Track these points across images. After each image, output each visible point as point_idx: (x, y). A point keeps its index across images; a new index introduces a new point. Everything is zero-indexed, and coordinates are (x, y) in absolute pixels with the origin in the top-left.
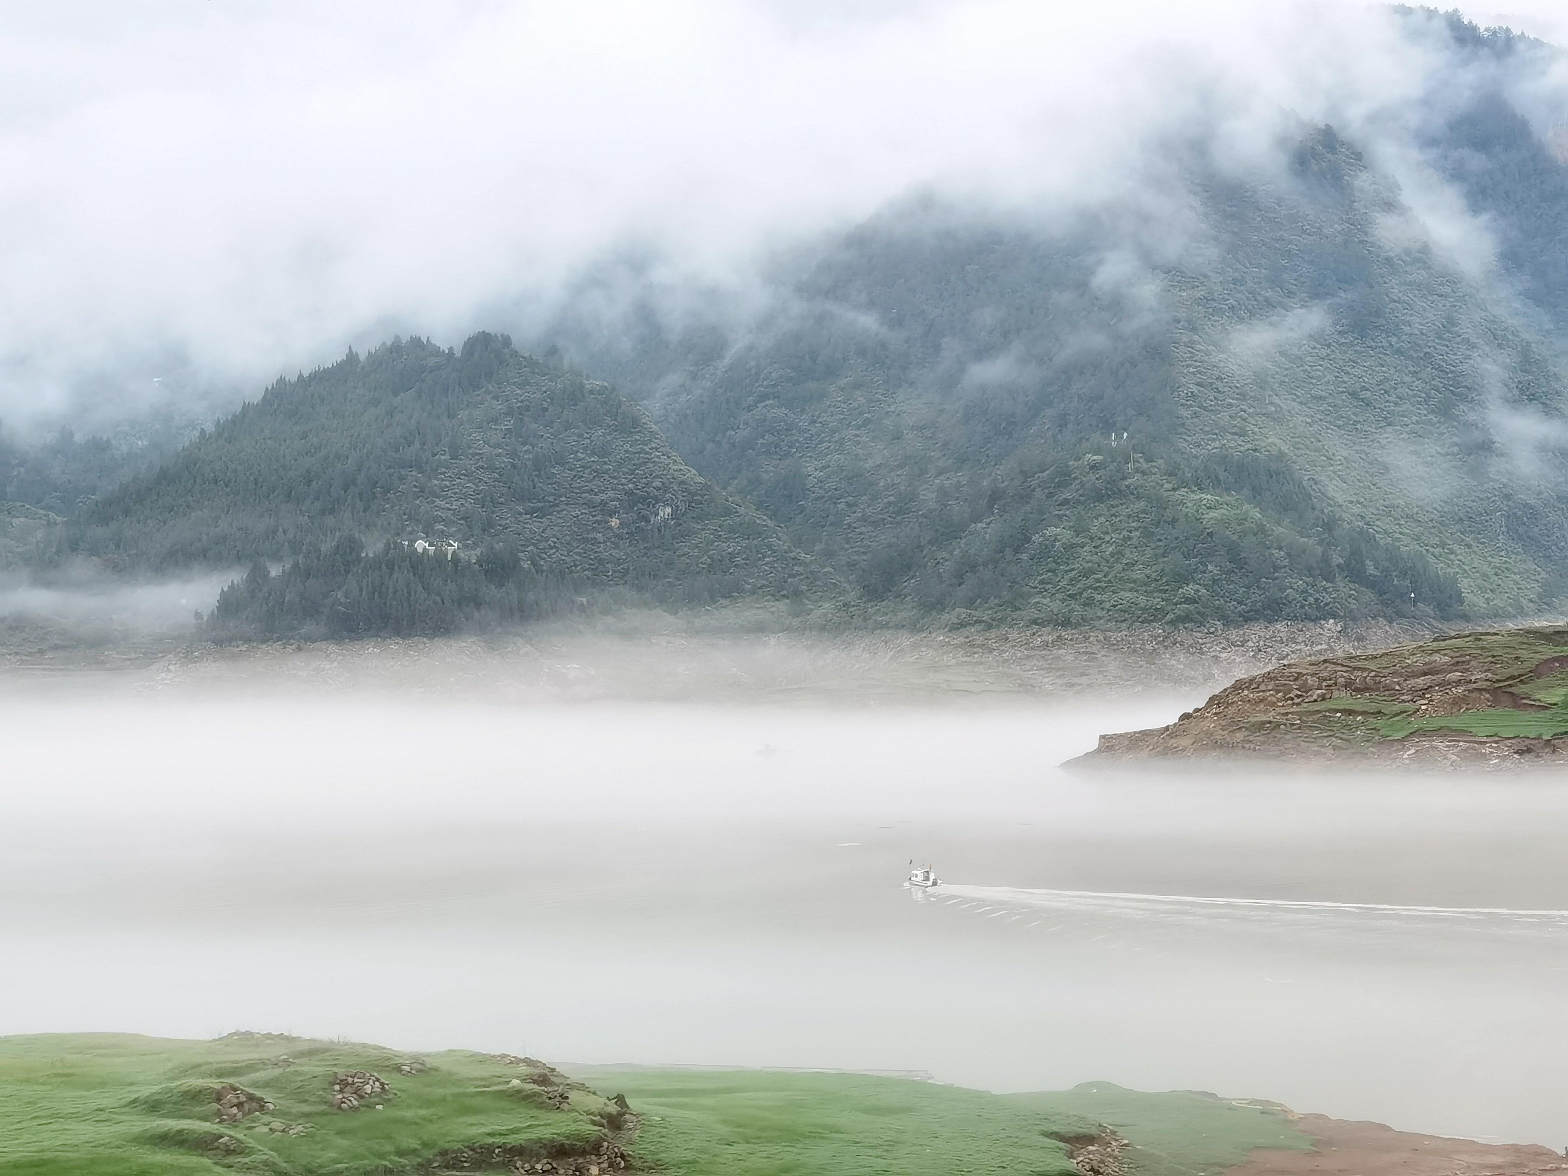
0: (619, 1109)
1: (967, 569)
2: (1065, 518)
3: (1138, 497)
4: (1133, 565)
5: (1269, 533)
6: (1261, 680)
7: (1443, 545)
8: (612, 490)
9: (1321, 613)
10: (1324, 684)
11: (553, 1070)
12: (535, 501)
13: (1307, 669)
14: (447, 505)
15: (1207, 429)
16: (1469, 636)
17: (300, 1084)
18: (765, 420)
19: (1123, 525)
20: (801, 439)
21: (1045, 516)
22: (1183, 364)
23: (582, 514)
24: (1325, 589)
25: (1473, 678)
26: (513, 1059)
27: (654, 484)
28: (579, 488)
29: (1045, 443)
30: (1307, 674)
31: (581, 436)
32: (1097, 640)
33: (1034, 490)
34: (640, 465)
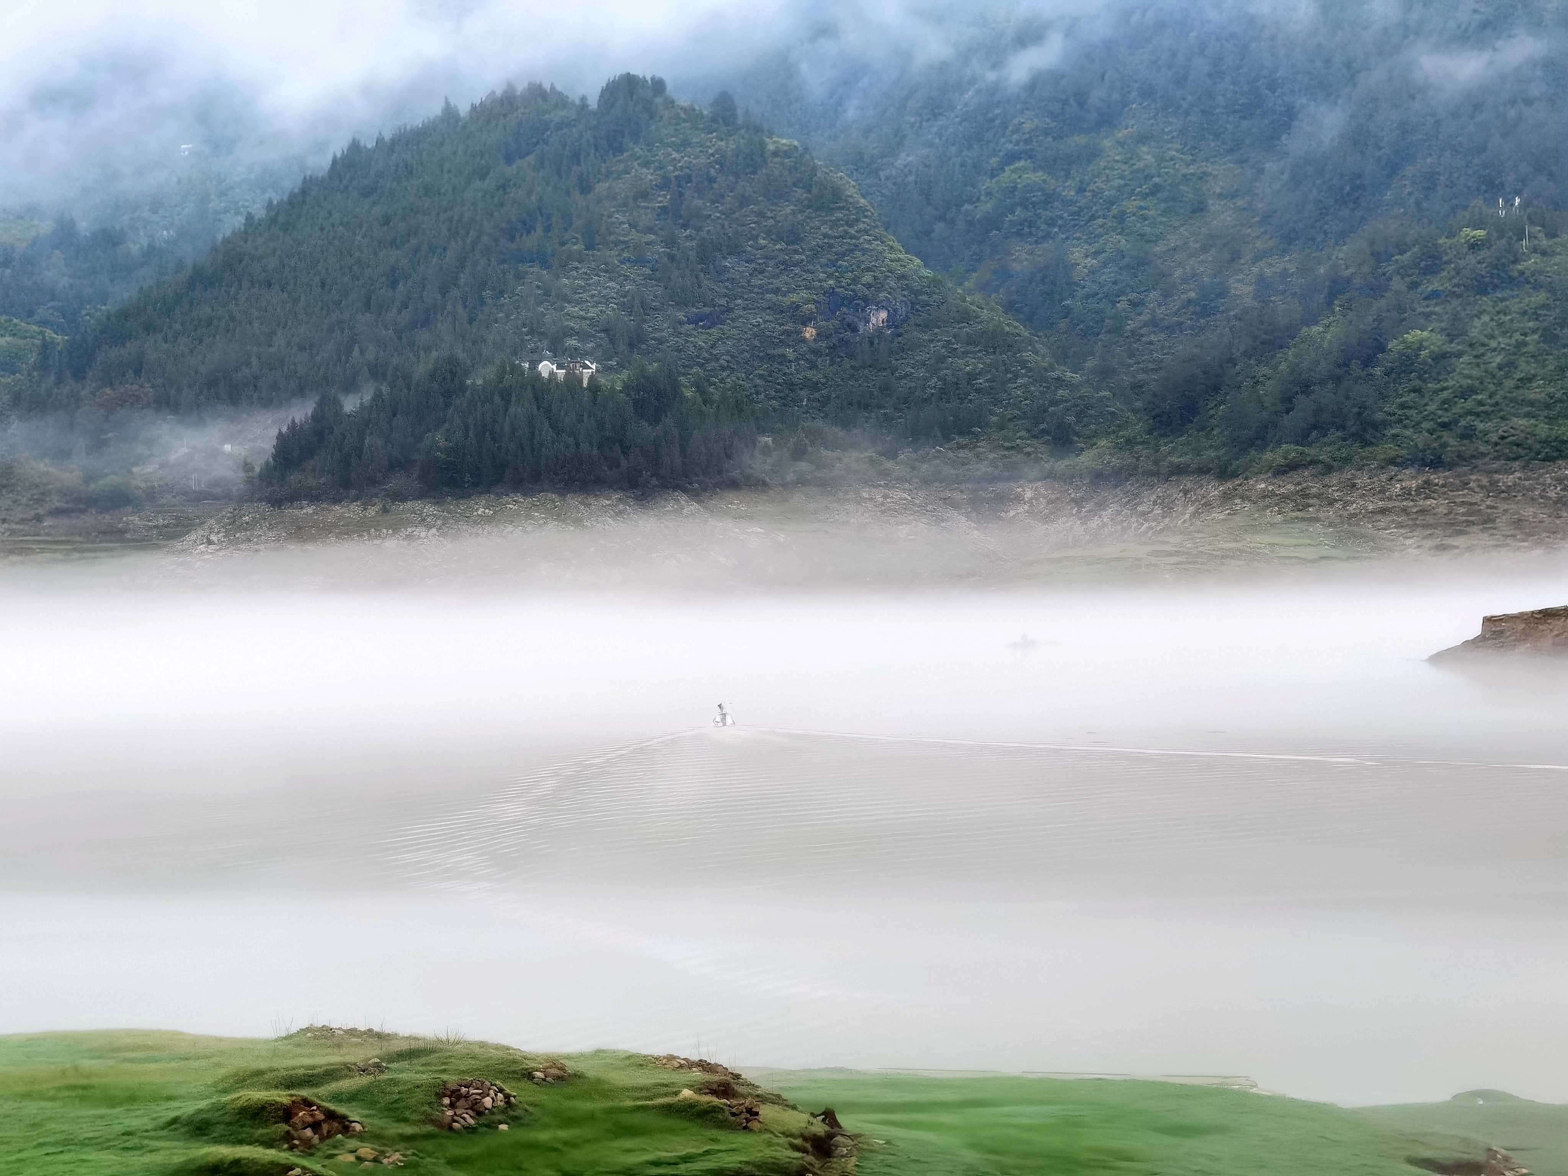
0: (827, 1128)
1: (1298, 389)
2: (1434, 317)
4: (1530, 380)
8: (806, 289)
11: (737, 1076)
12: (700, 305)
14: (582, 313)
17: (396, 1097)
18: (1015, 188)
19: (1516, 325)
20: (1065, 215)
21: (1406, 315)
23: (765, 322)
26: (683, 1062)
27: (864, 280)
28: (760, 286)
29: (1405, 214)
31: (761, 214)
32: (1479, 486)
33: (1390, 279)
34: (844, 254)
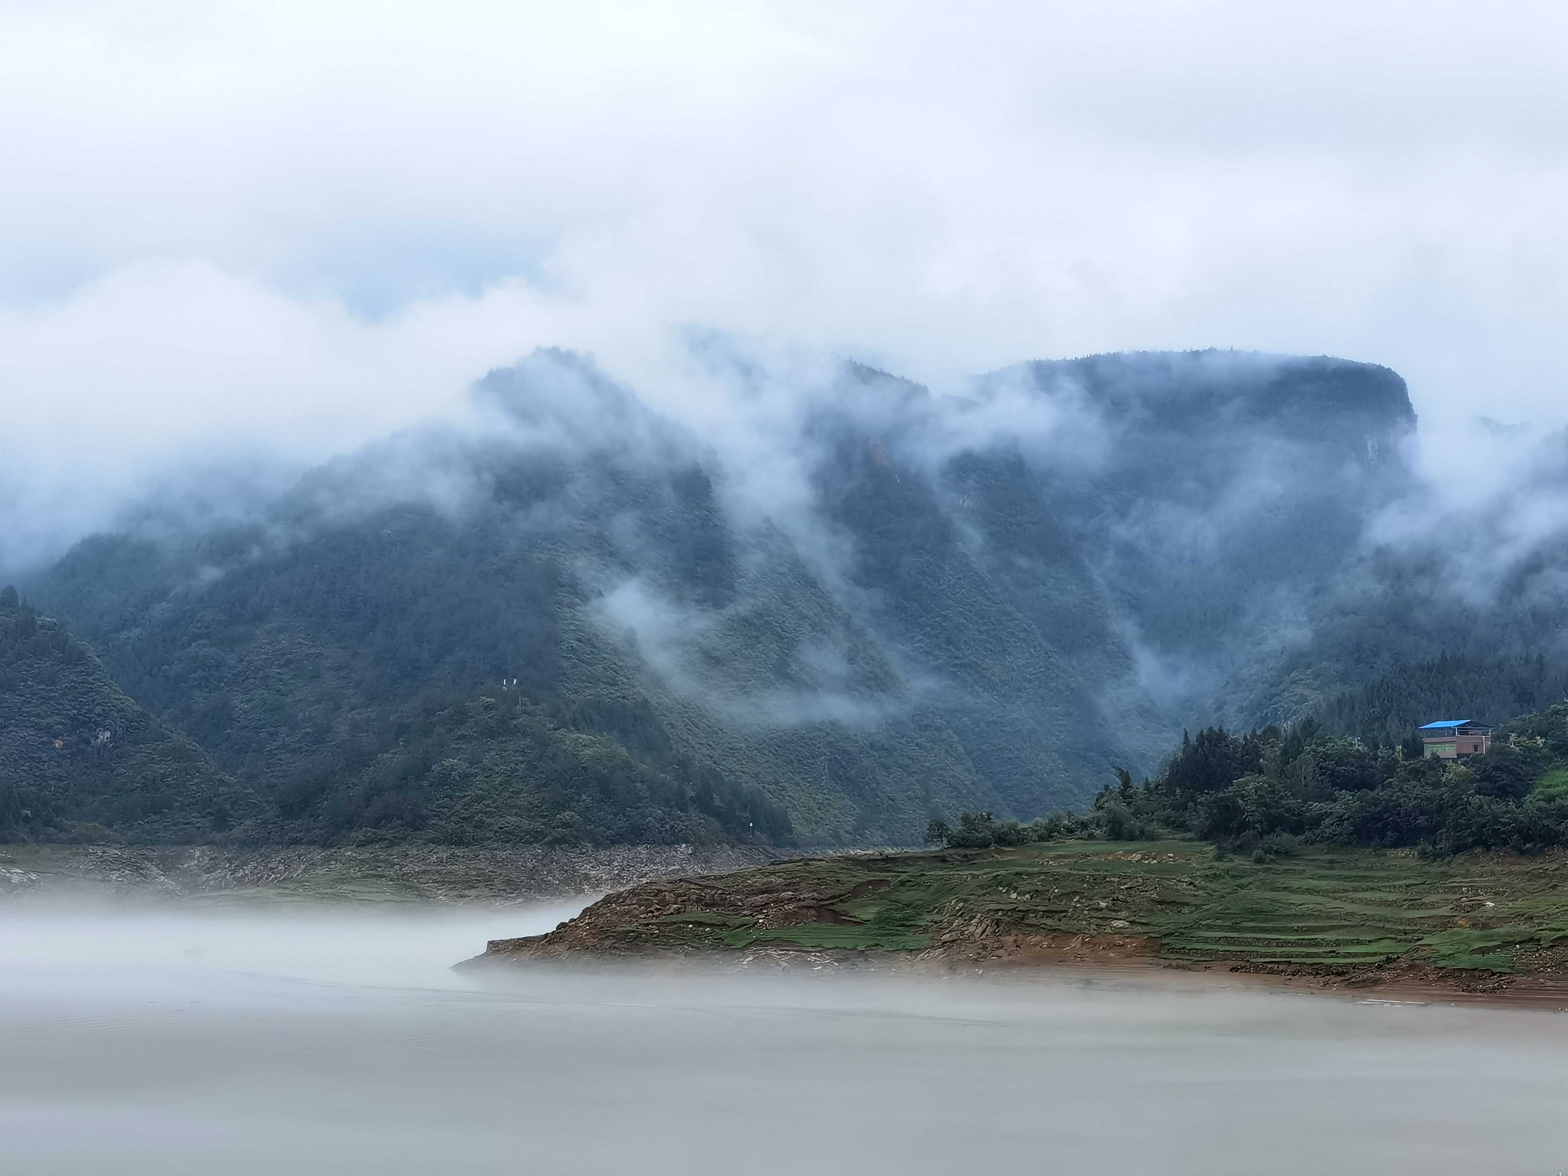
1: (374, 792)
2: (461, 751)
3: (525, 735)
4: (518, 793)
5: (634, 769)
6: (627, 895)
7: (777, 783)
8: (57, 715)
9: (673, 839)
10: (679, 899)
13: (666, 886)
15: (584, 678)
16: (800, 861)
18: (197, 657)
19: (511, 758)
20: (229, 675)
21: (444, 749)
22: (565, 622)
23: (29, 735)
24: (680, 817)
25: (802, 897)
27: (96, 711)
28: (27, 712)
29: (445, 686)
30: (665, 891)
31: (31, 666)
32: (485, 858)
33: (435, 726)
34: (84, 694)
